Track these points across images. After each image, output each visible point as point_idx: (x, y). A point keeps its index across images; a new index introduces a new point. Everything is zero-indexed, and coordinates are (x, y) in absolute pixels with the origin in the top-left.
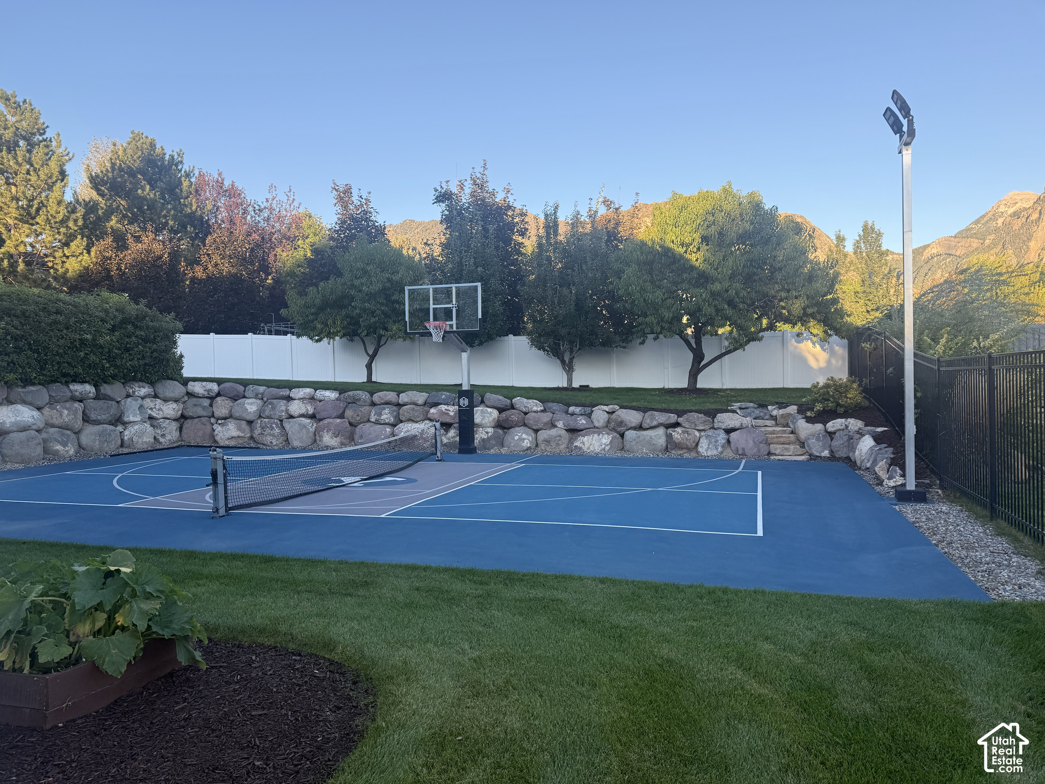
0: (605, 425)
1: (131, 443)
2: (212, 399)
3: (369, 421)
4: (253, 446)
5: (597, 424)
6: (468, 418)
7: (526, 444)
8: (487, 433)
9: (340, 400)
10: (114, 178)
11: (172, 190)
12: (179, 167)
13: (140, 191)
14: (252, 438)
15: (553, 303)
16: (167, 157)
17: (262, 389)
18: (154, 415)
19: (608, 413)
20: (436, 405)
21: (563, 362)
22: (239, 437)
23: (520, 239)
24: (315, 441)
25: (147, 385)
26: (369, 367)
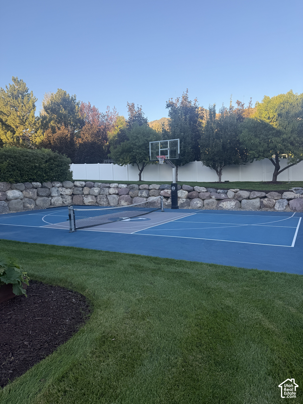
0: (233, 197)
1: (54, 204)
2: (83, 187)
3: (138, 196)
4: (97, 205)
5: (229, 197)
6: (175, 195)
7: (199, 205)
8: (183, 201)
9: (127, 188)
10: (52, 107)
11: (72, 110)
12: (75, 101)
13: (61, 111)
14: (97, 202)
15: (212, 146)
16: (70, 98)
17: (100, 184)
18: (63, 194)
19: (234, 192)
20: (163, 189)
21: (217, 171)
22: (92, 202)
23: (201, 121)
24: (119, 203)
25: (59, 183)
26: (140, 175)
